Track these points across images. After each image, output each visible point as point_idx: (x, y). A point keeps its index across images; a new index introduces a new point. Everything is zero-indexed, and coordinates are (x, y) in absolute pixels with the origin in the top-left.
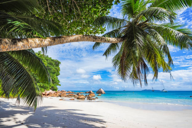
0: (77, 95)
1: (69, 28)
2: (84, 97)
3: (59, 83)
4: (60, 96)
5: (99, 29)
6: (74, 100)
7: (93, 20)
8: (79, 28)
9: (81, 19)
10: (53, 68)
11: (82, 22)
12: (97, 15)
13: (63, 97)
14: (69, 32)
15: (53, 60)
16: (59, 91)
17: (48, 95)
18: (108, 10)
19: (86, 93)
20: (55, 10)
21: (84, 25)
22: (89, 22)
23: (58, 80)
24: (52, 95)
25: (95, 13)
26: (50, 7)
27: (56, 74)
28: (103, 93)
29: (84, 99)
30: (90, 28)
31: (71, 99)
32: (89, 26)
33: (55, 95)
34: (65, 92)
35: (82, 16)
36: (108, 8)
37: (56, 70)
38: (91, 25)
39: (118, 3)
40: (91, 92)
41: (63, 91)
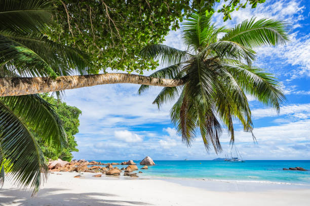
0: (106, 167)
1: (100, 58)
2: (119, 172)
3: (76, 147)
4: (76, 170)
5: (149, 63)
6: (100, 176)
7: (140, 48)
8: (116, 59)
9: (121, 46)
10: (68, 121)
11: (122, 51)
12: (145, 42)
13: (81, 173)
14: (100, 65)
15: (68, 108)
16: (74, 160)
17: (54, 168)
18: (162, 36)
19: (122, 164)
20: (80, 29)
21: (125, 56)
22: (133, 51)
23: (75, 142)
24: (62, 169)
25: (143, 39)
26: (72, 24)
27: (71, 131)
28: (151, 163)
29: (119, 174)
30: (135, 60)
31: (95, 176)
32: (133, 57)
33: (66, 168)
34: (85, 164)
35: (123, 42)
36: (163, 34)
37: (72, 124)
38: (136, 56)
39: (176, 28)
40: (132, 162)
41: (82, 162)
